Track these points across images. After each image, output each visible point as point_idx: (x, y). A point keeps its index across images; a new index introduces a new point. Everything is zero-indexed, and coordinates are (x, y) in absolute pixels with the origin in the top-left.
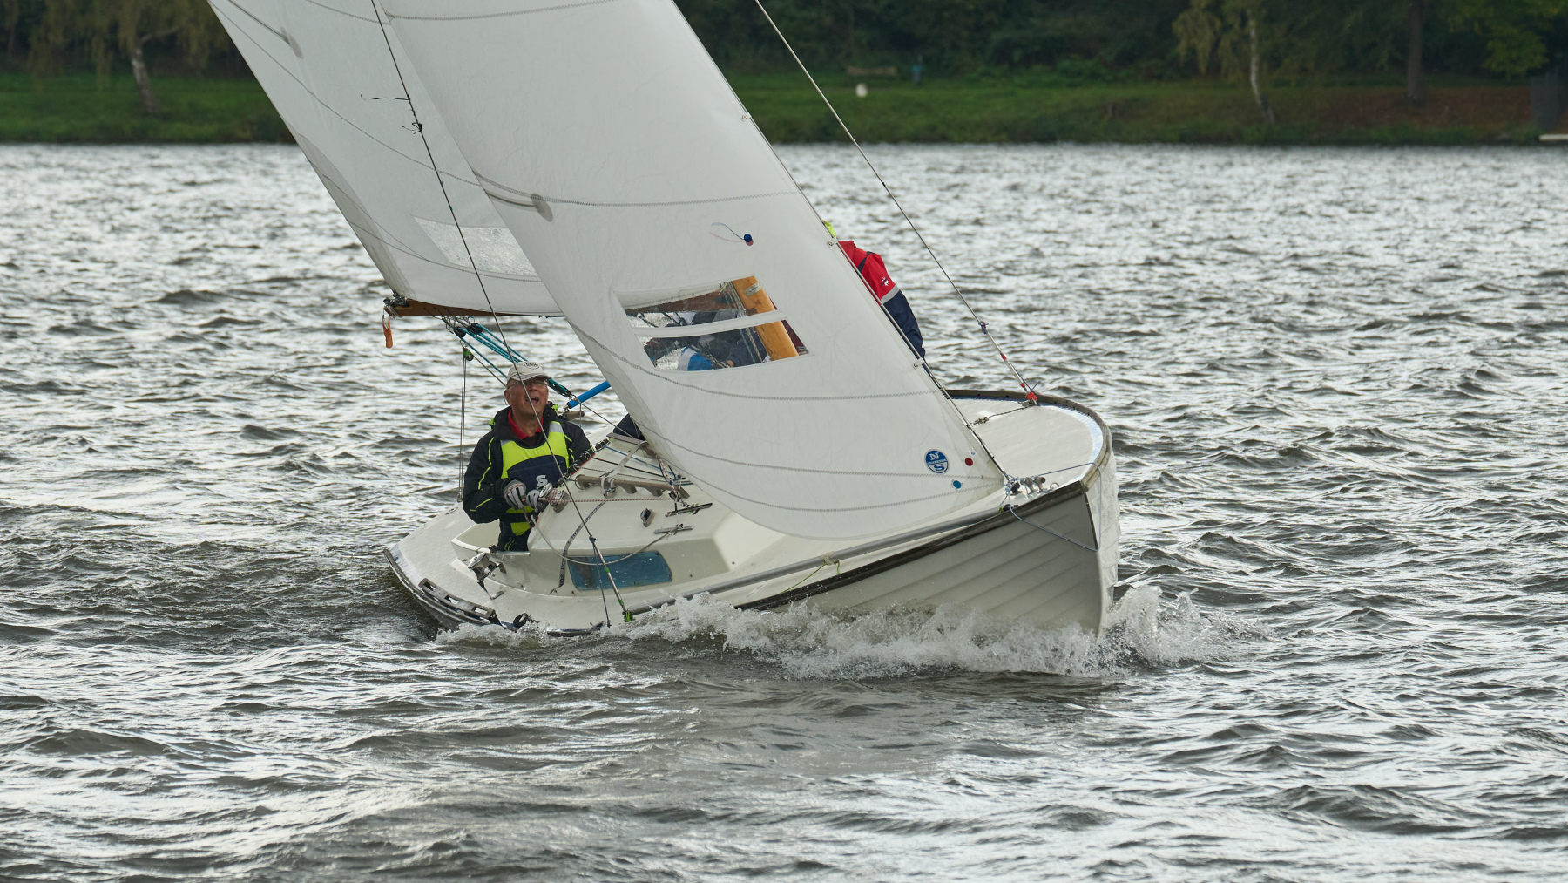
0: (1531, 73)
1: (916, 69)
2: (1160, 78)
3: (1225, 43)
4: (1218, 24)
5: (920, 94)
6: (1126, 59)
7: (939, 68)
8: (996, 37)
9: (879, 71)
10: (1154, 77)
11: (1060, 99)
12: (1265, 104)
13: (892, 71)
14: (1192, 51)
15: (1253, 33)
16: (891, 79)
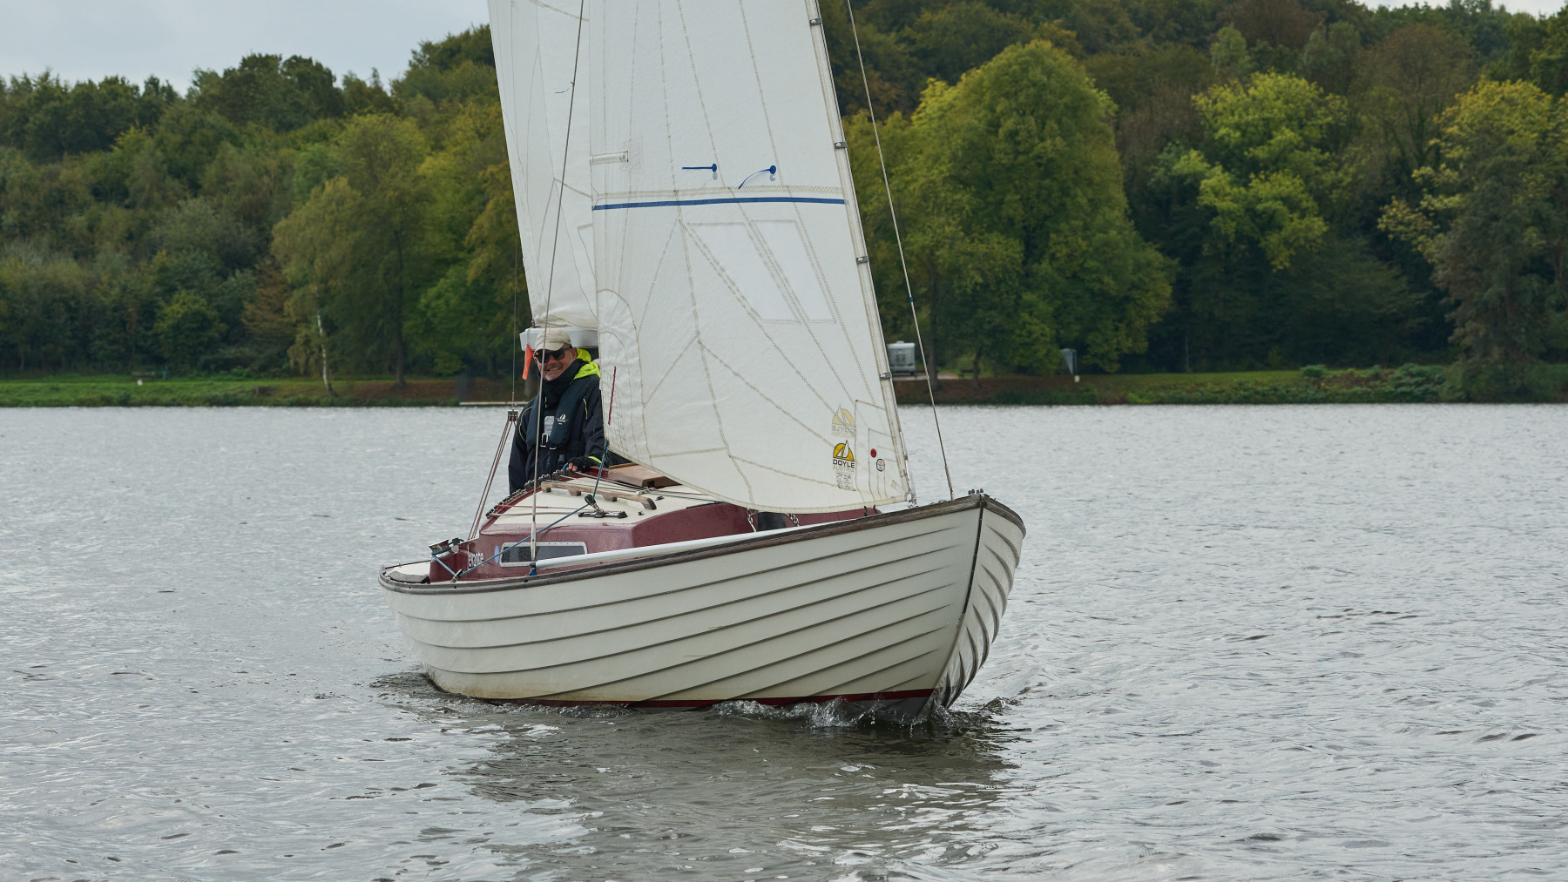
0: (456, 373)
1: (164, 373)
2: (279, 377)
3: (312, 360)
4: (308, 352)
5: (168, 384)
6: (263, 369)
7: (175, 373)
8: (203, 359)
9: (147, 374)
10: (274, 376)
11: (233, 387)
12: (331, 389)
13: (153, 373)
14: (296, 363)
15: (324, 355)
16: (152, 377)
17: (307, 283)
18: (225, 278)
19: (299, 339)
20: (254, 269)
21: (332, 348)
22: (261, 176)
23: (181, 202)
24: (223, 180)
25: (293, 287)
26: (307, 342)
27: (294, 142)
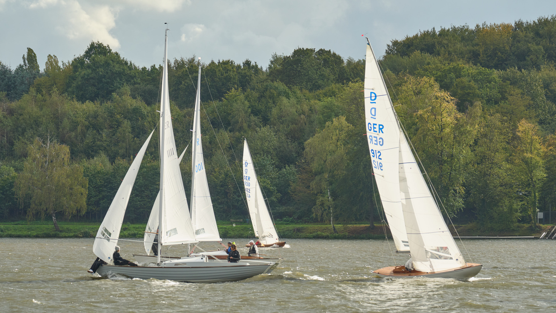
1: (248, 220)
3: (325, 214)
4: (323, 209)
5: (249, 226)
9: (237, 220)
12: (335, 229)
13: (242, 220)
14: (316, 215)
15: (331, 211)
16: (241, 222)
17: (323, 172)
18: (281, 169)
19: (318, 202)
20: (296, 164)
21: (335, 208)
22: (300, 115)
23: (258, 129)
24: (280, 117)
25: (316, 174)
26: (322, 204)
27: (318, 96)
